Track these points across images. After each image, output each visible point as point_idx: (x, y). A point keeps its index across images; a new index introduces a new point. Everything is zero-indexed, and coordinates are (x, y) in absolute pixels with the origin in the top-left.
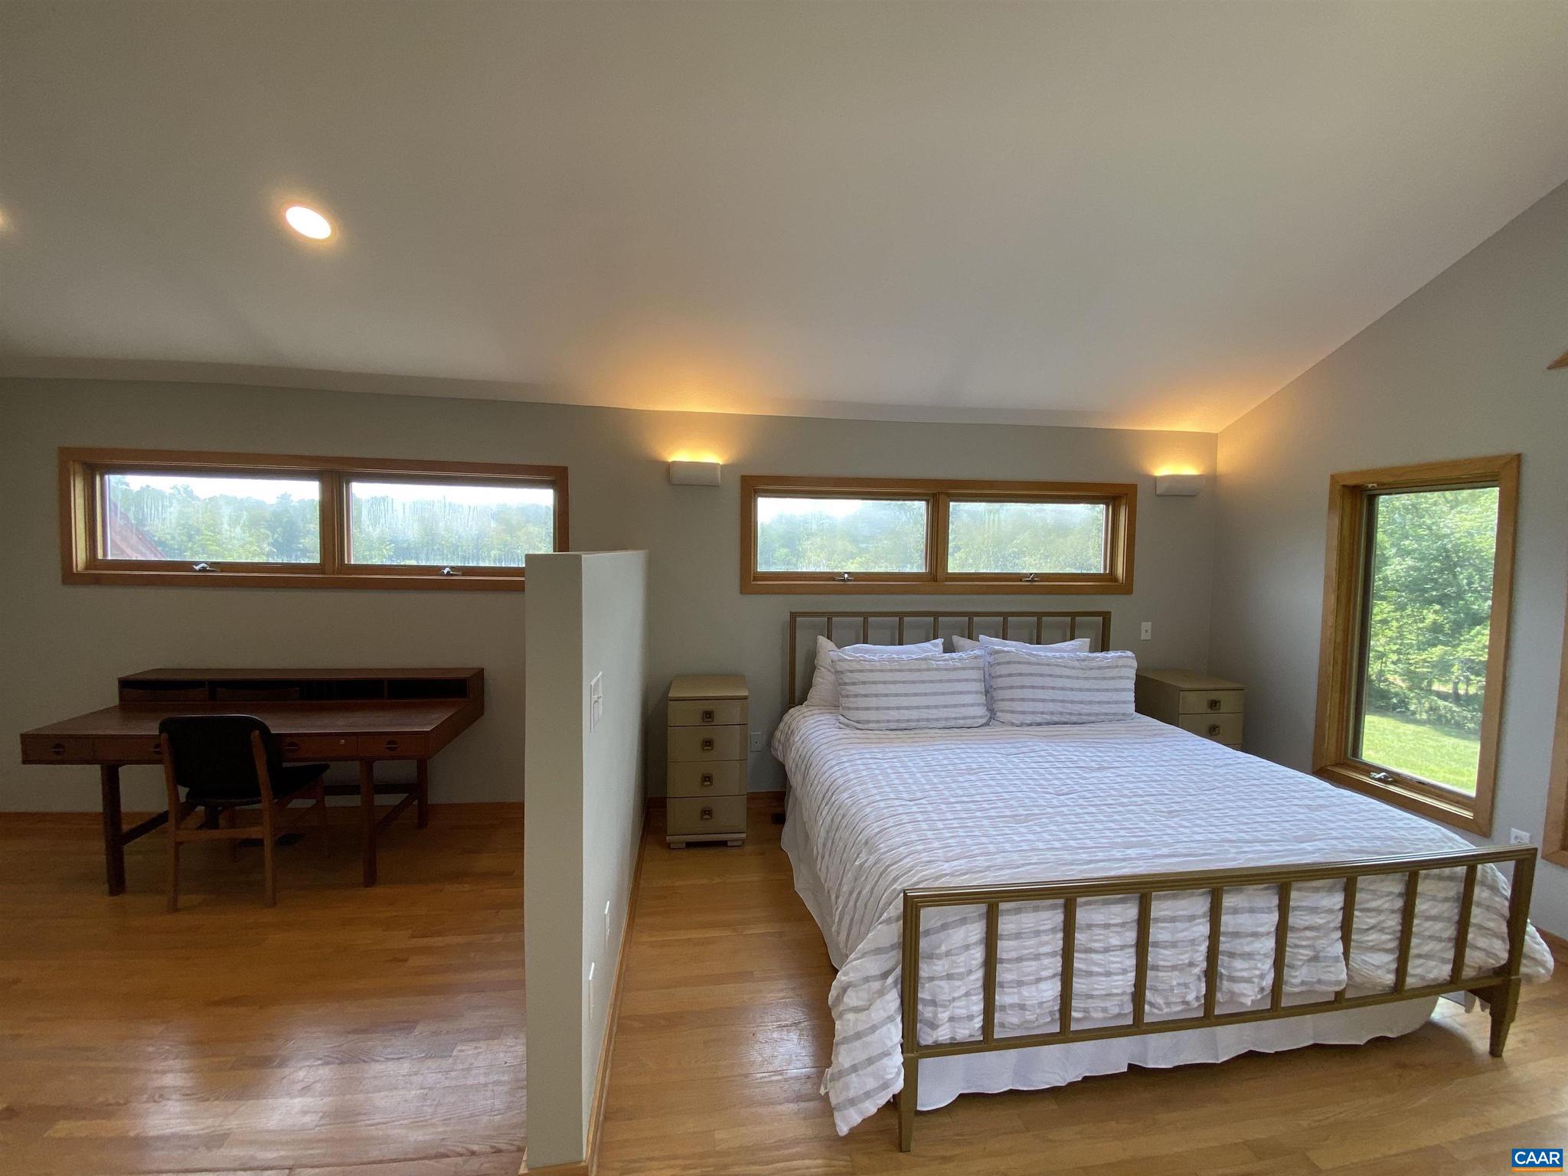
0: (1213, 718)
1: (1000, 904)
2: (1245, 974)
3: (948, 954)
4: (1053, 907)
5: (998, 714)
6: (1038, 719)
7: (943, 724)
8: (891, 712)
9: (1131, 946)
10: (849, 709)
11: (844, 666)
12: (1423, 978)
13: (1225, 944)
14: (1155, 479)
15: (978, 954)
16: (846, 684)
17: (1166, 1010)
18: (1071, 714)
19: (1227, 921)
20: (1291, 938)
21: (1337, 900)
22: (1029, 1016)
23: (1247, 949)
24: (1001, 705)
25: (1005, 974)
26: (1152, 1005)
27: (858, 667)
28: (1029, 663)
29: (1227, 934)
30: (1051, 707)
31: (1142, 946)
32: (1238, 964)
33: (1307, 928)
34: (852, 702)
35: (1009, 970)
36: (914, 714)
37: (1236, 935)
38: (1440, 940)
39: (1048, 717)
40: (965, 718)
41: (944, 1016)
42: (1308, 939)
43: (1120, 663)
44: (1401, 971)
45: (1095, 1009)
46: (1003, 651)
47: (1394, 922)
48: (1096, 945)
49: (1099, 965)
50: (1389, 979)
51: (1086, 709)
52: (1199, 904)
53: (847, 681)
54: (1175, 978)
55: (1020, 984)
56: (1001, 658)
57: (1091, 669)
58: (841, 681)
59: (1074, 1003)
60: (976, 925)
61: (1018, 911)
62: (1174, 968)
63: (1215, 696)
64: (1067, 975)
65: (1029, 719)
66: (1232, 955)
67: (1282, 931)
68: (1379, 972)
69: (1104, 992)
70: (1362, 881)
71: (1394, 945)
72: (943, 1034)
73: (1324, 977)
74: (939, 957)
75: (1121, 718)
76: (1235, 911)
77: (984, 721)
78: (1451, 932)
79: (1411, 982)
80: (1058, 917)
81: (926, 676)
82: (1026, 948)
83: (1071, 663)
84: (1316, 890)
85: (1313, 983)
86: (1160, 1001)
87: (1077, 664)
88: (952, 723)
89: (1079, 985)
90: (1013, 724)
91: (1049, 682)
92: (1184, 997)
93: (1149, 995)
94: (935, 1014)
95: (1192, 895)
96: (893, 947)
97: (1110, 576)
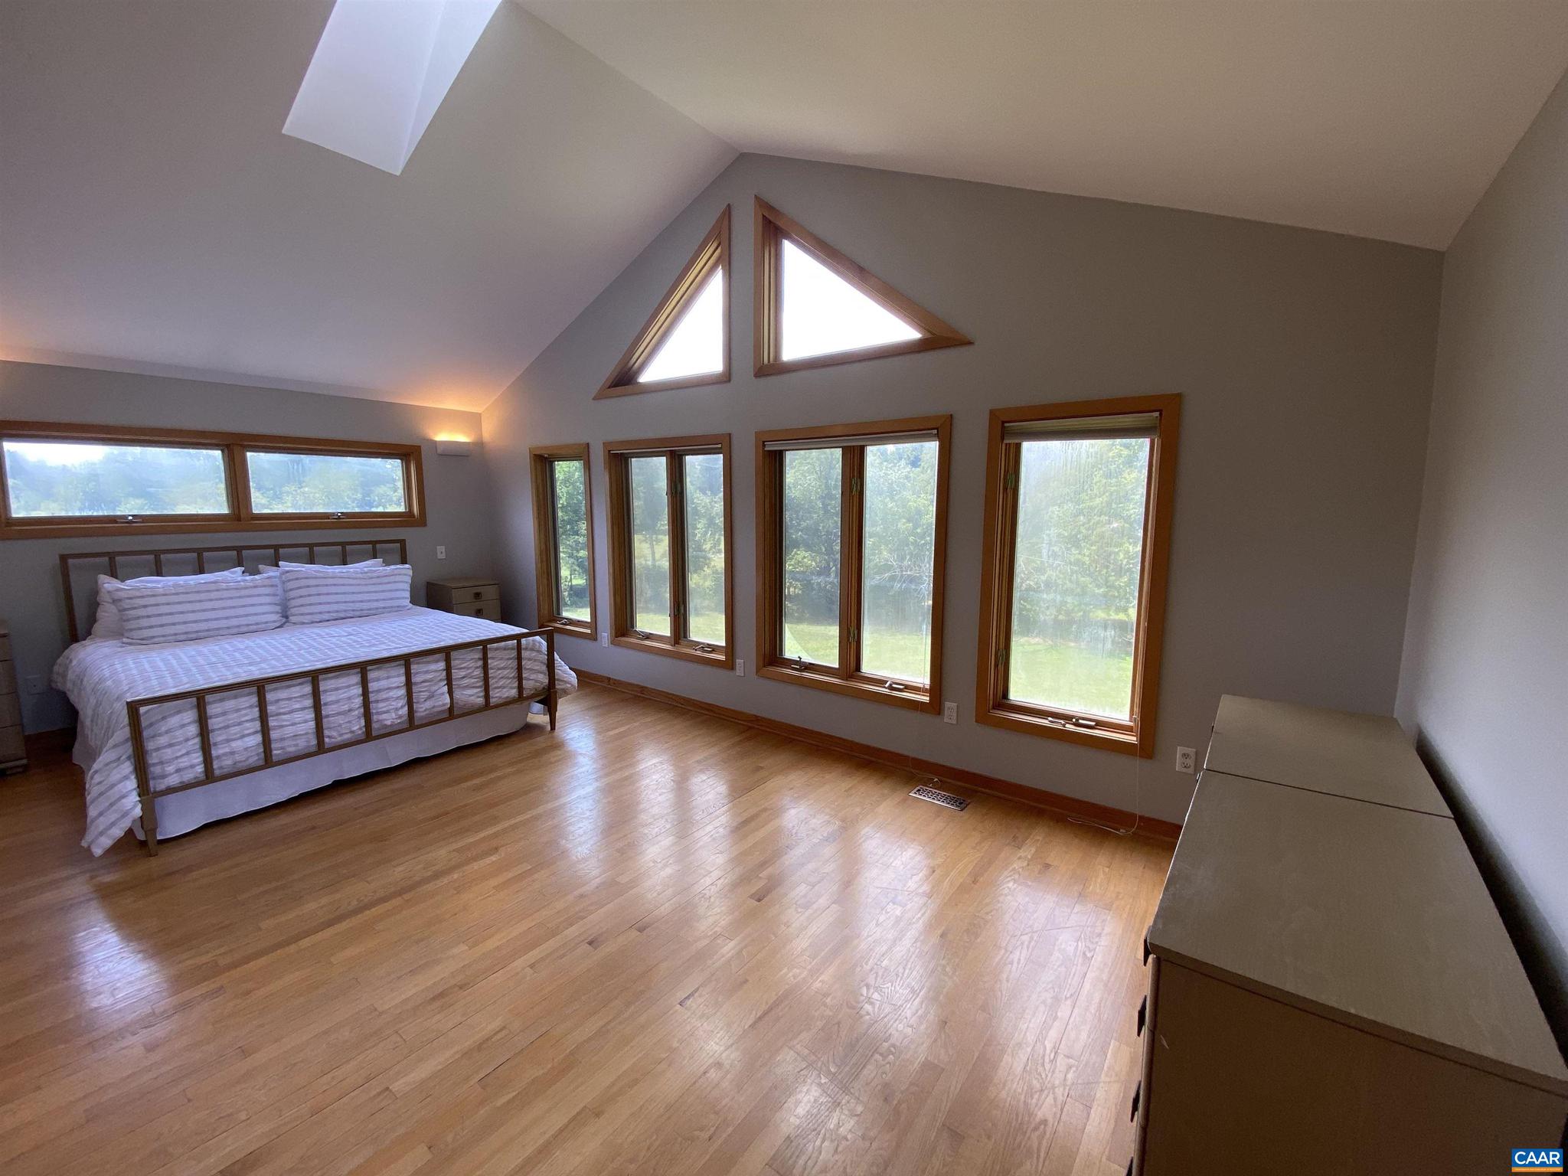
0: (478, 605)
1: (207, 697)
2: (384, 709)
3: (167, 732)
4: (249, 694)
5: (291, 618)
6: (326, 616)
7: (235, 631)
8: (178, 627)
9: (310, 708)
10: (131, 630)
11: (122, 594)
12: (500, 697)
13: (372, 697)
14: (435, 442)
15: (193, 729)
16: (125, 610)
17: (339, 739)
18: (353, 610)
19: (373, 686)
20: (415, 689)
21: (442, 665)
22: (238, 758)
23: (384, 697)
24: (293, 611)
25: (215, 738)
26: (329, 737)
27: (138, 594)
28: (316, 578)
29: (372, 692)
30: (335, 607)
31: (317, 706)
32: (381, 705)
33: (423, 682)
34: (133, 624)
35: (220, 735)
36: (203, 626)
37: (379, 691)
38: (508, 678)
39: (334, 615)
40: (257, 624)
41: (170, 769)
42: (426, 686)
43: (396, 572)
44: (487, 696)
45: (290, 746)
46: (292, 571)
47: (479, 672)
48: (282, 711)
49: (287, 721)
50: (481, 701)
51: (365, 606)
52: (355, 679)
53: (126, 607)
54: (340, 720)
55: (228, 741)
56: (290, 576)
57: (372, 578)
58: (121, 608)
59: (273, 746)
60: (189, 712)
61: (222, 700)
62: (339, 714)
63: (478, 590)
64: (265, 730)
65: (317, 618)
66: (377, 701)
67: (409, 684)
68: (472, 698)
69: (292, 735)
70: (454, 654)
71: (481, 684)
72: (173, 780)
73: (436, 704)
74: (160, 735)
75: (399, 609)
76: (378, 679)
77: (278, 624)
78: (514, 674)
79: (493, 701)
80: (254, 700)
81: (213, 595)
82: (229, 720)
83: (354, 575)
84: (428, 662)
85: (430, 709)
86: (334, 734)
87: (360, 575)
88: (245, 629)
89: (274, 735)
90: (303, 623)
91: (333, 589)
92: (350, 728)
93: (326, 733)
94: (163, 769)
95: (349, 675)
96: (126, 741)
97: (409, 514)
